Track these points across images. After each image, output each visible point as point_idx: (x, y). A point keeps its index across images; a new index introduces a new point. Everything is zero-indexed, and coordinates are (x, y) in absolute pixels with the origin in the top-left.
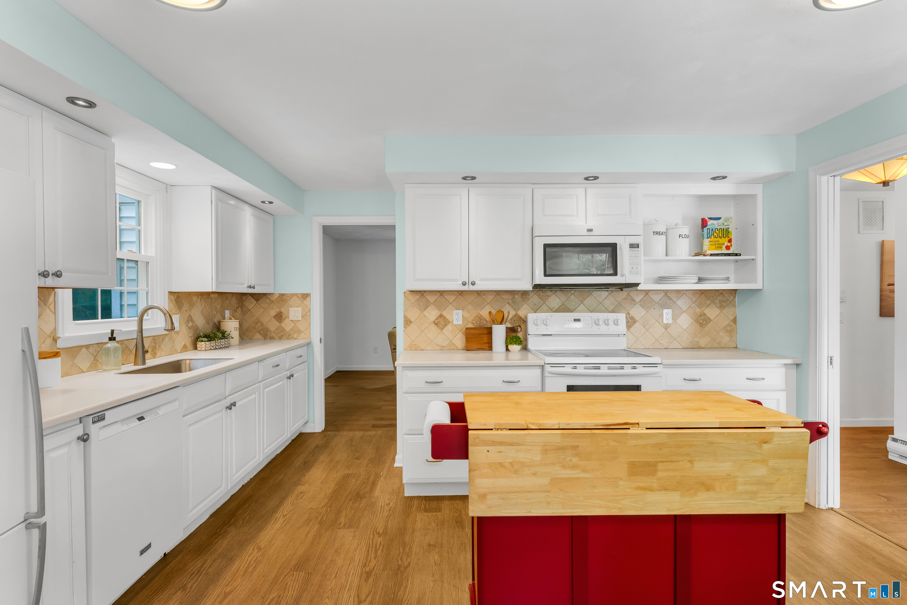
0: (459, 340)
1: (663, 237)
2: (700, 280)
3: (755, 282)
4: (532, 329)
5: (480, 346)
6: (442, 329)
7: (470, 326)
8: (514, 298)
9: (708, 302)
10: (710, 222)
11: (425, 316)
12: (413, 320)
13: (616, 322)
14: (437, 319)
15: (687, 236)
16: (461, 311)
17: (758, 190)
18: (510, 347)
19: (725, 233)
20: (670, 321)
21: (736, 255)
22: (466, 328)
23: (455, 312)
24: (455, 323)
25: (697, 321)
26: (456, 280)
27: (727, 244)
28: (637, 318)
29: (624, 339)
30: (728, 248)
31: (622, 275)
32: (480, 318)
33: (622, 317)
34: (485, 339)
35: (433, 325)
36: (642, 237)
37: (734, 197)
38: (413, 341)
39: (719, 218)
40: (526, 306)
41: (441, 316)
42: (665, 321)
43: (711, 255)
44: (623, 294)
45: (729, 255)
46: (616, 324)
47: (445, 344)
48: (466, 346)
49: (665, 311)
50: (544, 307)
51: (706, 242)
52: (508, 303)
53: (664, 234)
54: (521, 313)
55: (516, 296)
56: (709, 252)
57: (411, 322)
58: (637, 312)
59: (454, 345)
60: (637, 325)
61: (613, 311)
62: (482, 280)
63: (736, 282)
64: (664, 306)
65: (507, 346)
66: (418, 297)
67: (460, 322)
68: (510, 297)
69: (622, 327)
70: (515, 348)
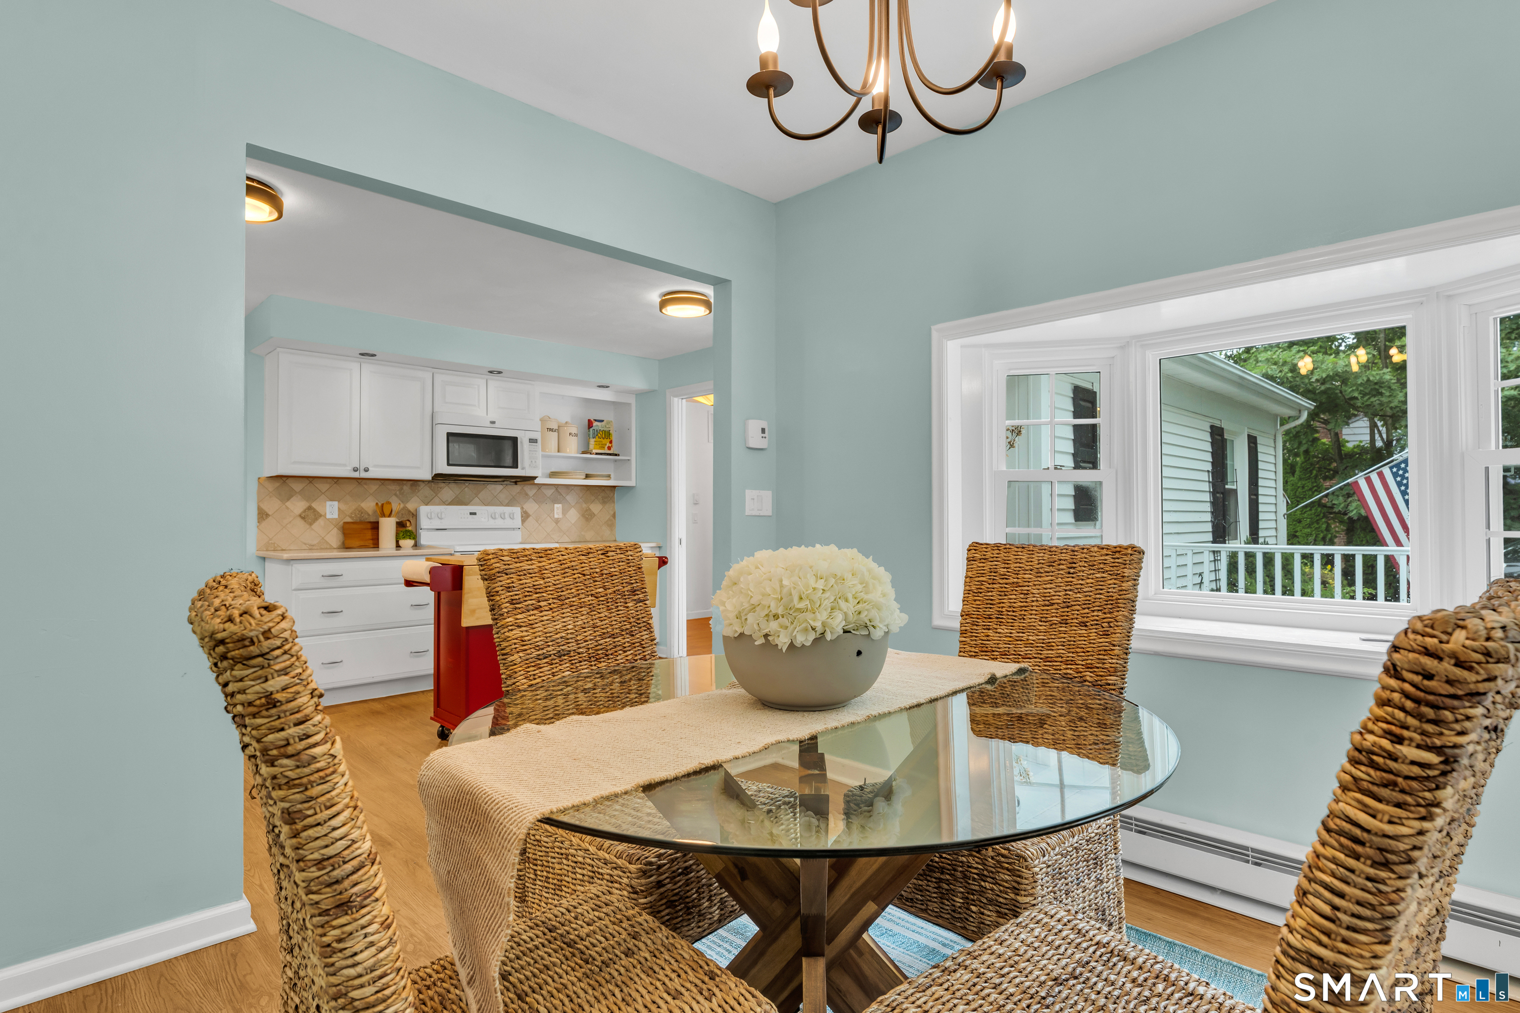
0: (334, 537)
1: (556, 434)
2: (587, 476)
3: (630, 479)
4: (424, 522)
5: (362, 543)
6: (311, 524)
7: (348, 520)
8: (402, 489)
9: (593, 498)
10: (595, 424)
11: (287, 508)
12: (270, 513)
13: (512, 517)
14: (305, 511)
15: (576, 435)
16: (336, 503)
17: (632, 400)
18: (402, 542)
19: (607, 434)
20: (561, 516)
21: (616, 455)
22: (345, 523)
23: (329, 503)
24: (328, 516)
25: (583, 516)
26: (345, 465)
27: (608, 444)
28: (530, 512)
29: (519, 533)
30: (609, 448)
31: (523, 468)
32: (362, 511)
33: (517, 511)
34: (369, 534)
35: (299, 519)
36: (540, 433)
37: (613, 403)
38: (271, 539)
39: (602, 421)
40: (415, 499)
41: (310, 508)
42: (556, 516)
43: (597, 454)
44: (517, 488)
45: (610, 454)
46: (512, 518)
47: (315, 542)
48: (343, 543)
49: (556, 506)
50: (436, 500)
51: (592, 441)
52: (396, 495)
53: (557, 431)
54: (411, 506)
55: (405, 487)
56: (594, 451)
57: (267, 515)
58: (531, 507)
59: (327, 543)
60: (530, 519)
61: (507, 505)
62: (375, 466)
63: (615, 479)
64: (555, 501)
65: (397, 542)
66: (277, 484)
67: (336, 516)
68: (398, 488)
69: (518, 522)
70: (407, 543)
